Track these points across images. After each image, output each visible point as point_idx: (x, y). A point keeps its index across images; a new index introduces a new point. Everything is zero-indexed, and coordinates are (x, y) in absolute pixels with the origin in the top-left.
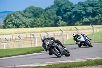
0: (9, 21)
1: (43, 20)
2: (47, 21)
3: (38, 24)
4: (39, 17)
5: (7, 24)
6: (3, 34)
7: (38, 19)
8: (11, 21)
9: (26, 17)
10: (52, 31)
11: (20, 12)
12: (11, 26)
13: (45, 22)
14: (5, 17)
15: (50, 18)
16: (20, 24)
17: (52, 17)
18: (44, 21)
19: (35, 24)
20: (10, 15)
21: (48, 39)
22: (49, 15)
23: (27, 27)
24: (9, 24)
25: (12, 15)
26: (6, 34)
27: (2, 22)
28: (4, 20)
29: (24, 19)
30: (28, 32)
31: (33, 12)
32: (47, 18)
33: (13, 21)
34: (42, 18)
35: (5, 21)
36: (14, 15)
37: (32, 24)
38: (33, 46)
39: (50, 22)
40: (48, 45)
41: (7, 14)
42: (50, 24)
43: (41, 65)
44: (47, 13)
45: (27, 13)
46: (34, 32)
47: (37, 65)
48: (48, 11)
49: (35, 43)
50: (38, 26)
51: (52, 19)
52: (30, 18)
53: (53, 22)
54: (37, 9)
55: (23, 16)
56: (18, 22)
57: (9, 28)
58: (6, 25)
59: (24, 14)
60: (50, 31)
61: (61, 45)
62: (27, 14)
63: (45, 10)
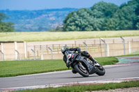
0: (71, 22)
1: (117, 20)
2: (123, 22)
3: (111, 26)
4: (111, 17)
5: (68, 25)
6: (63, 39)
7: (111, 20)
8: (74, 21)
9: (94, 16)
10: (130, 36)
11: (85, 10)
12: (73, 27)
13: (120, 24)
14: (66, 15)
15: (126, 18)
16: (86, 26)
17: (129, 17)
18: (119, 21)
19: (106, 26)
20: (72, 13)
21: (71, 50)
22: (125, 14)
23: (95, 29)
24: (71, 26)
25: (75, 14)
26: (67, 39)
27: (62, 23)
28: (64, 19)
29: (91, 19)
30: (97, 37)
31: (104, 10)
32: (123, 18)
33: (77, 22)
34: (116, 18)
35: (65, 22)
36: (78, 13)
37: (103, 26)
38: (104, 56)
39: (126, 23)
40: (70, 59)
41: (68, 12)
42: (126, 26)
43: (115, 82)
44: (123, 11)
45: (95, 10)
46: (105, 37)
47: (108, 82)
48: (124, 8)
49: (106, 52)
50: (111, 29)
51: (130, 20)
52: (99, 17)
53: (130, 23)
54: (109, 6)
55: (90, 14)
56: (83, 23)
57: (71, 30)
58: (67, 27)
59: (92, 12)
60: (127, 36)
61: (91, 59)
62: (96, 12)
63: (121, 8)
